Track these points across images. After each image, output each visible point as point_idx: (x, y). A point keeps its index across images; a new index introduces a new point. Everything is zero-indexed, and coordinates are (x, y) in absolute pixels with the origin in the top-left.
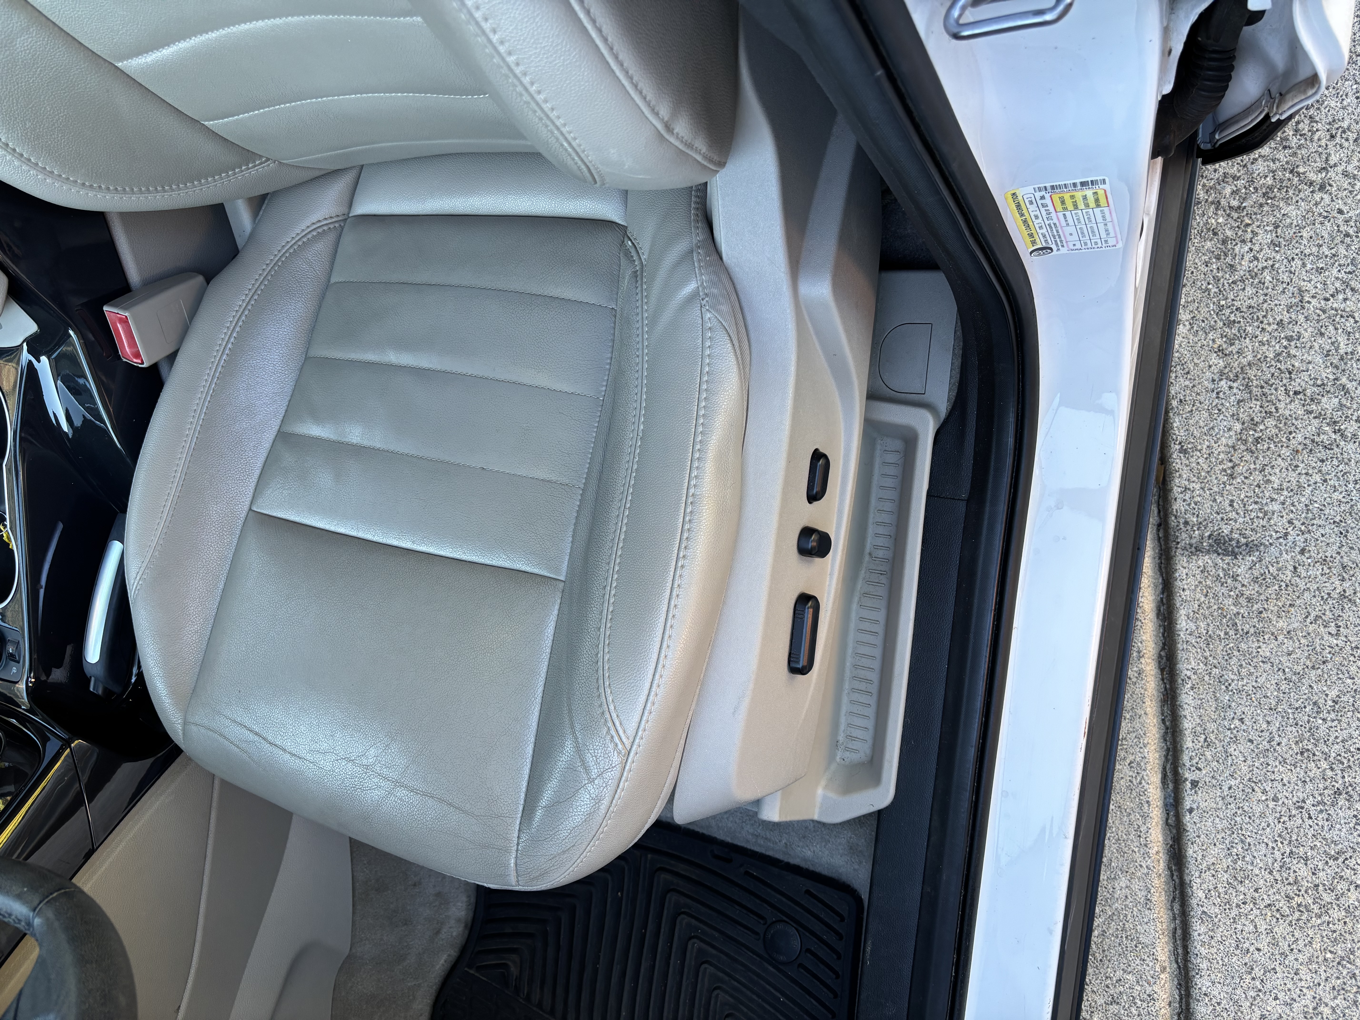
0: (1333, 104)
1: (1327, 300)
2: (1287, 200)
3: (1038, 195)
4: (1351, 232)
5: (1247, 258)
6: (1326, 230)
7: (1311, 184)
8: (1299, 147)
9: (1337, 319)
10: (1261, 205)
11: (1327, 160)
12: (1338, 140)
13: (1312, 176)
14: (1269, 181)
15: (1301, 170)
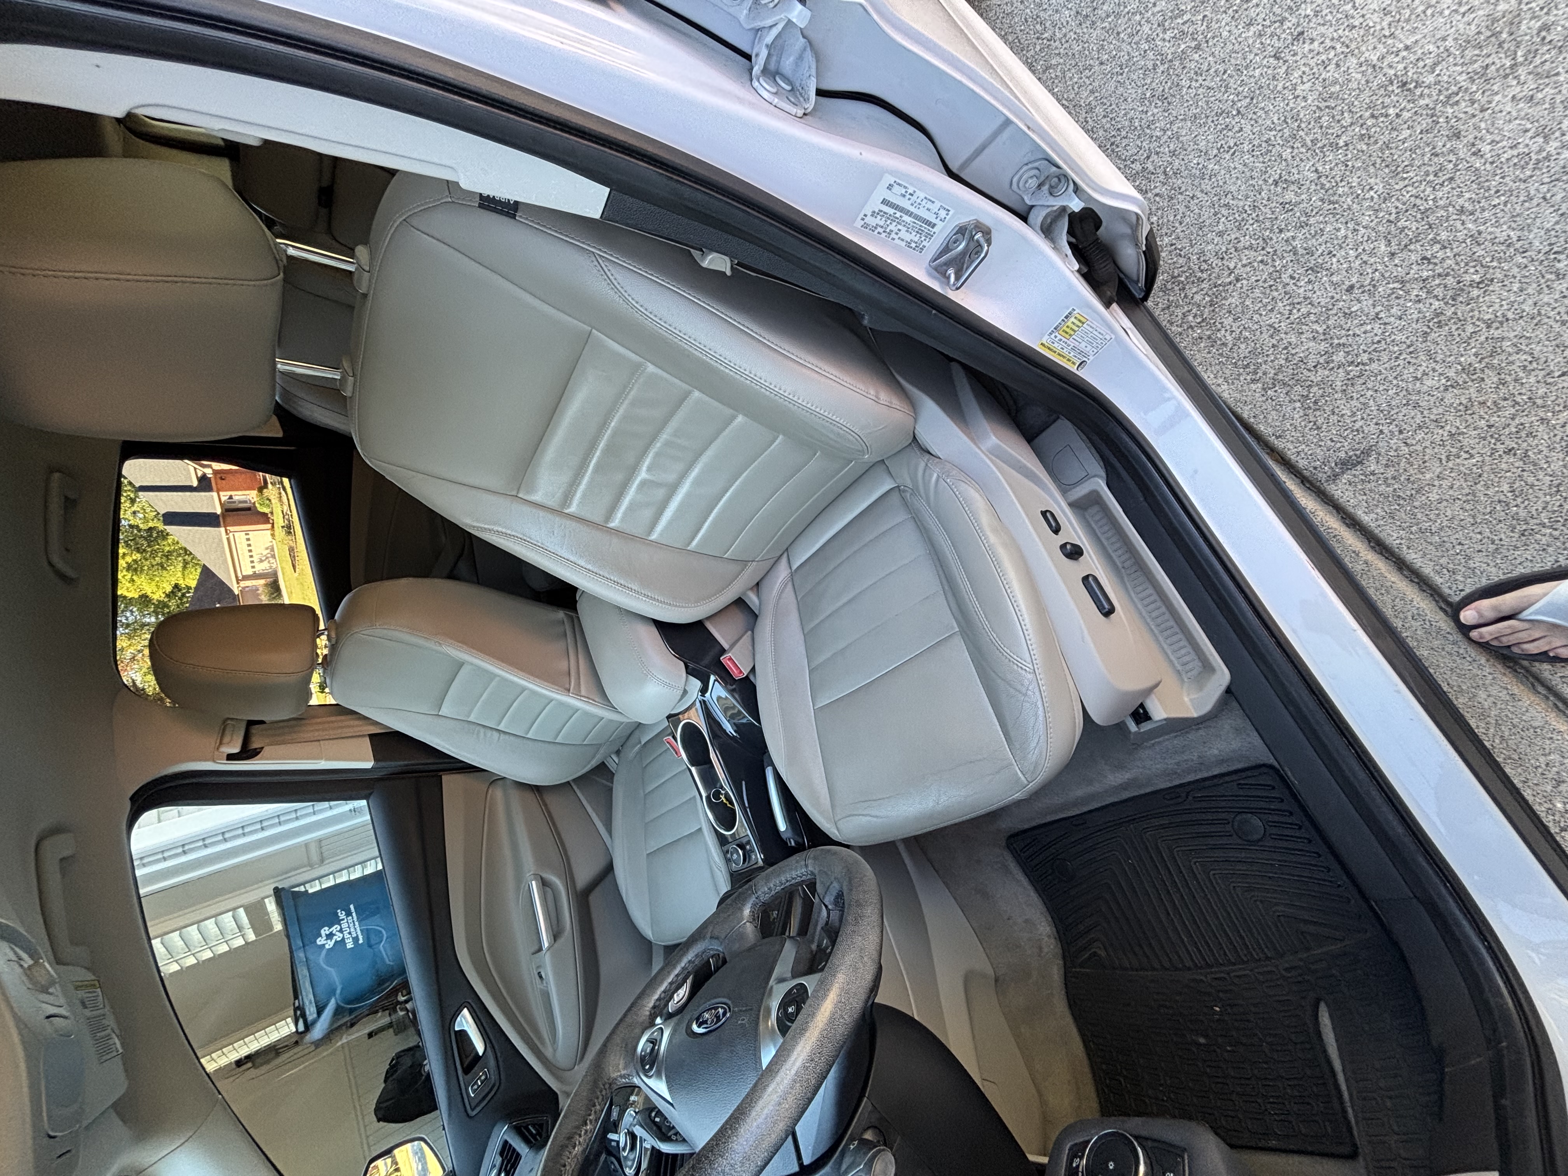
0: (1210, 248)
1: (1288, 318)
2: (1225, 299)
3: (1053, 336)
4: (1272, 283)
5: (1227, 334)
6: (1257, 293)
7: (1230, 283)
8: (1210, 275)
9: (1303, 320)
10: (1213, 311)
11: (1229, 269)
12: (1226, 257)
13: (1228, 280)
14: (1207, 299)
15: (1219, 282)
